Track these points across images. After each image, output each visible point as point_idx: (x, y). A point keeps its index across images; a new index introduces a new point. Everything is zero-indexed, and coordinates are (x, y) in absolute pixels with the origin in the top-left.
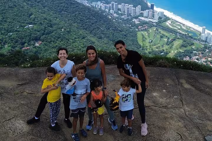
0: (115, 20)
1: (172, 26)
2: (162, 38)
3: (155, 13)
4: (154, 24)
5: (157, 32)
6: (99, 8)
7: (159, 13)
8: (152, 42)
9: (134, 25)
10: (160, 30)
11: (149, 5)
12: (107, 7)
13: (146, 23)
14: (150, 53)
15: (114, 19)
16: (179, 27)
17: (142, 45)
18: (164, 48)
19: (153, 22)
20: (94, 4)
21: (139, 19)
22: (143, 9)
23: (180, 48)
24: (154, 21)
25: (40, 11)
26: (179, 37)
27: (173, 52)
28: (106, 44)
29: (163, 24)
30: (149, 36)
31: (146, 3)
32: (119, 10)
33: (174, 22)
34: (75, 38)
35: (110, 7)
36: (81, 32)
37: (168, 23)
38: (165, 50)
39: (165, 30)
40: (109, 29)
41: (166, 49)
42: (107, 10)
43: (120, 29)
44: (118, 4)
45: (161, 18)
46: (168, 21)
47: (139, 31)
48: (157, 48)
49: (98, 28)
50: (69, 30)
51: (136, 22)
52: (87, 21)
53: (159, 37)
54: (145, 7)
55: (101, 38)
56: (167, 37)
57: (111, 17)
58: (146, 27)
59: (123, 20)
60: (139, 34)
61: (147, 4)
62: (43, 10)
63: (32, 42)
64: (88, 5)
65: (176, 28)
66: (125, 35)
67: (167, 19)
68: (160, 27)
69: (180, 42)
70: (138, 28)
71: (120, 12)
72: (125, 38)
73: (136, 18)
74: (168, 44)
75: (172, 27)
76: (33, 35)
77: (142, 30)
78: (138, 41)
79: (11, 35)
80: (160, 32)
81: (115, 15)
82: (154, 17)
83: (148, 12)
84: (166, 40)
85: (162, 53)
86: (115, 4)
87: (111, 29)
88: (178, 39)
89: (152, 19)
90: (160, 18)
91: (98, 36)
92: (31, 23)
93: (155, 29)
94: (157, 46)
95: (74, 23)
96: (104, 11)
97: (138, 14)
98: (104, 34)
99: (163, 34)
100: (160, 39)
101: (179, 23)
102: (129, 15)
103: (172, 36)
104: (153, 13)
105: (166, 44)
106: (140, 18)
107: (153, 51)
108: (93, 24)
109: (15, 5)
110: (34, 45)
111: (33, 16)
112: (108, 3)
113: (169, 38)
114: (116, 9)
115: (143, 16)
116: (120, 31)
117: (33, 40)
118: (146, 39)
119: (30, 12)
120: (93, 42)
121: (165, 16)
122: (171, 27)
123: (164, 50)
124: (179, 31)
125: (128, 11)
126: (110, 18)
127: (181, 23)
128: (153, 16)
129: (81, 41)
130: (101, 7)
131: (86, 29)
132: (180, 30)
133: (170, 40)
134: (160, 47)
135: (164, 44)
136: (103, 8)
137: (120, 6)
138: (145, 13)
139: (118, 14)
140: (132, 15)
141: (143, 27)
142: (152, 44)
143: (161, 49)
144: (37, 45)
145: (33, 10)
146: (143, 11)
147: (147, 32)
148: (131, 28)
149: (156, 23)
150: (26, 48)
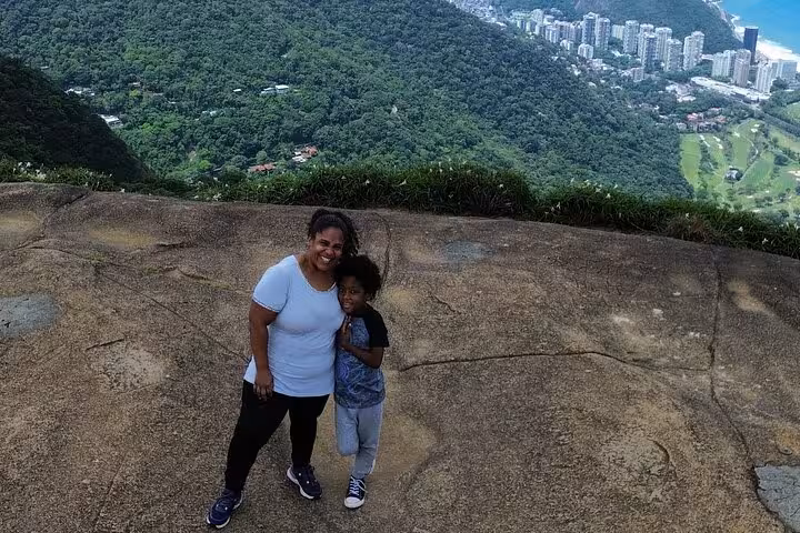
0: (597, 83)
2: (780, 164)
3: (759, 66)
4: (754, 107)
5: (761, 138)
6: (537, 32)
7: (775, 65)
8: (738, 179)
9: (672, 107)
10: (774, 133)
12: (568, 31)
13: (718, 101)
15: (591, 80)
17: (696, 185)
18: (789, 207)
19: (749, 102)
20: (517, 18)
21: (694, 84)
22: (711, 48)
24: (755, 98)
25: (318, 35)
28: (553, 173)
29: (789, 111)
30: (728, 155)
31: (725, 25)
32: (615, 44)
34: (438, 144)
35: (578, 33)
36: (460, 122)
40: (570, 116)
42: (567, 44)
43: (613, 120)
44: (612, 23)
45: (785, 87)
47: (690, 131)
48: (758, 203)
49: (529, 111)
50: (416, 110)
51: (682, 94)
52: (488, 80)
53: (770, 159)
54: (718, 39)
55: (534, 149)
57: (580, 69)
58: (721, 119)
59: (628, 84)
60: (690, 146)
61: (728, 29)
62: (329, 32)
63: (284, 148)
64: (494, 20)
66: (632, 145)
68: (776, 124)
70: (685, 120)
71: (617, 54)
73: (683, 79)
76: (286, 122)
77: (700, 130)
78: (684, 170)
79: (213, 118)
80: (776, 141)
81: (598, 64)
82: (753, 80)
83: (733, 58)
86: (599, 20)
87: (576, 116)
89: (748, 87)
90: (779, 85)
91: (525, 140)
92: (284, 77)
93: (755, 127)
94: (760, 195)
95: (438, 87)
96: (556, 48)
97: (689, 63)
98: (548, 134)
99: (787, 151)
100: (776, 171)
102: (653, 65)
104: (752, 62)
105: (798, 191)
106: (696, 80)
108: (508, 92)
109: (232, 11)
110: (288, 158)
111: (291, 54)
112: (572, 16)
114: (602, 39)
115: (709, 75)
116: (613, 126)
117: (286, 139)
118: (715, 164)
119: (282, 40)
125: (650, 51)
126: (576, 73)
128: (752, 76)
130: (543, 29)
131: (480, 112)
134: (769, 199)
135: (788, 190)
136: (551, 37)
137: (618, 32)
138: (720, 62)
139: (609, 60)
140: (667, 69)
141: (706, 116)
142: (737, 185)
143: (775, 208)
144: (300, 158)
145: (293, 31)
146: (713, 53)
147: (722, 139)
148: (658, 120)
149: (763, 103)
150: (261, 168)
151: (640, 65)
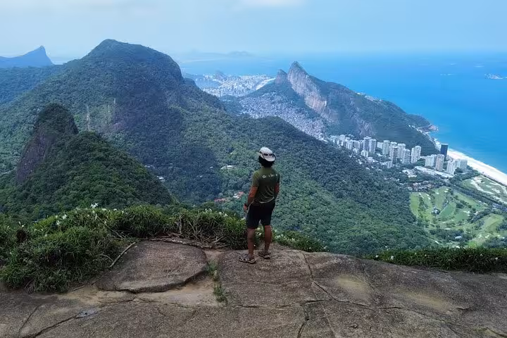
0: (370, 168)
1: (482, 187)
2: (460, 208)
3: (449, 162)
4: (446, 181)
5: (450, 195)
6: (342, 145)
7: (456, 162)
8: (438, 213)
9: (405, 179)
10: (456, 193)
11: (438, 145)
12: (357, 145)
13: (428, 178)
14: (433, 234)
15: (367, 166)
16: (498, 192)
17: (417, 216)
18: (464, 228)
19: (443, 178)
20: (333, 138)
21: (416, 170)
22: (425, 153)
23: (498, 230)
24: (446, 177)
25: (245, 145)
26: (497, 210)
27: (481, 236)
28: (349, 208)
29: (464, 183)
30: (433, 203)
31: (432, 143)
32: (379, 150)
33: (487, 180)
34: (297, 193)
35: (362, 146)
36: (307, 184)
37: (475, 182)
38: (465, 232)
39: (468, 194)
40: (357, 182)
41: (468, 230)
42: (356, 150)
43: (378, 185)
44: (377, 141)
45: (461, 172)
46: (476, 178)
47: (414, 191)
48: (448, 225)
49: (338, 180)
50: (287, 177)
51: (410, 174)
52: (320, 165)
53: (455, 205)
54: (428, 149)
55: (341, 196)
56: (470, 207)
57: (363, 161)
58: (429, 186)
59: (384, 168)
60: (414, 198)
61: (433, 144)
62: (250, 143)
63: (230, 192)
64: (322, 139)
65: (491, 193)
66: (386, 196)
67: (473, 173)
68: (458, 189)
69: (496, 220)
70: (412, 186)
71: (379, 155)
72: (385, 201)
73: (411, 167)
74: (470, 220)
75: (482, 190)
76: (231, 181)
77: (419, 191)
78: (412, 209)
79: (201, 178)
80: (457, 197)
81: (370, 159)
82: (446, 168)
83: (435, 159)
84: (469, 212)
85: (457, 236)
86: (371, 140)
87: (360, 183)
88: (494, 212)
89: (443, 171)
90: (459, 171)
91: (336, 192)
92: (231, 162)
93: (446, 190)
94: (448, 222)
95: (297, 167)
96: (351, 152)
97: (414, 160)
98: (347, 190)
99: (463, 202)
100: (457, 211)
101: (497, 184)
102: (397, 161)
103: (481, 207)
104: (445, 160)
105: (469, 220)
106: (417, 167)
107: (440, 231)
108: (329, 171)
109: (210, 135)
110: (231, 196)
111: (234, 153)
112: (359, 138)
113: (474, 210)
114: (372, 149)
115: (423, 166)
116: (377, 187)
117: (231, 188)
118: (427, 206)
119: (231, 146)
120: (326, 203)
121: (469, 168)
122: (479, 189)
123: (462, 231)
124: (497, 198)
125: (395, 155)
126: (361, 163)
127: (502, 185)
128: (445, 166)
129: (306, 198)
130: (345, 143)
131: (316, 179)
132: (499, 196)
133: (476, 214)
134: (454, 224)
135: (463, 220)
136: (349, 147)
137: (380, 145)
138: (429, 160)
139: (375, 157)
140: (403, 162)
141: (422, 184)
142: (437, 217)
143: (457, 228)
144: (236, 197)
145: (235, 143)
146: (425, 156)
147: (430, 195)
148: (398, 185)
149: (450, 179)
150: (220, 200)
151: (390, 160)
